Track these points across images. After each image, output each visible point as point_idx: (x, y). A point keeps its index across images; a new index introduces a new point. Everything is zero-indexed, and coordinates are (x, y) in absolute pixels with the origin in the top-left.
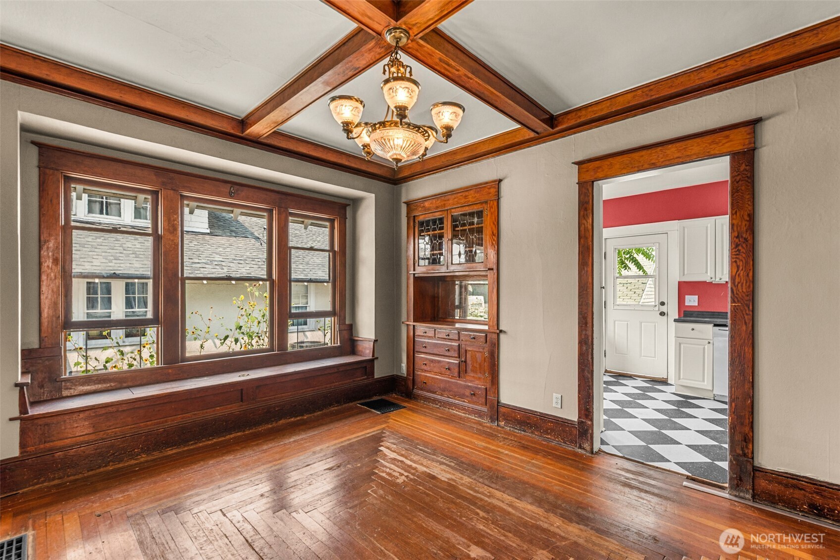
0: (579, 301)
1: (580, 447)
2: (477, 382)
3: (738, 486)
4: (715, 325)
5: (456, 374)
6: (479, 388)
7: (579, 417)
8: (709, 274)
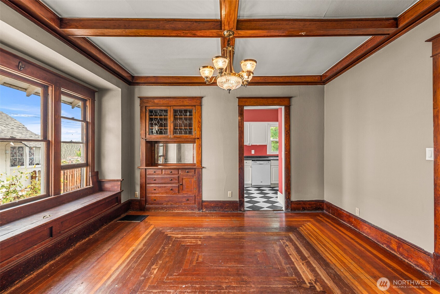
0: (239, 152)
1: (240, 210)
2: (190, 193)
3: (287, 208)
4: (252, 161)
5: (177, 192)
6: (191, 196)
7: (239, 199)
8: (248, 142)
